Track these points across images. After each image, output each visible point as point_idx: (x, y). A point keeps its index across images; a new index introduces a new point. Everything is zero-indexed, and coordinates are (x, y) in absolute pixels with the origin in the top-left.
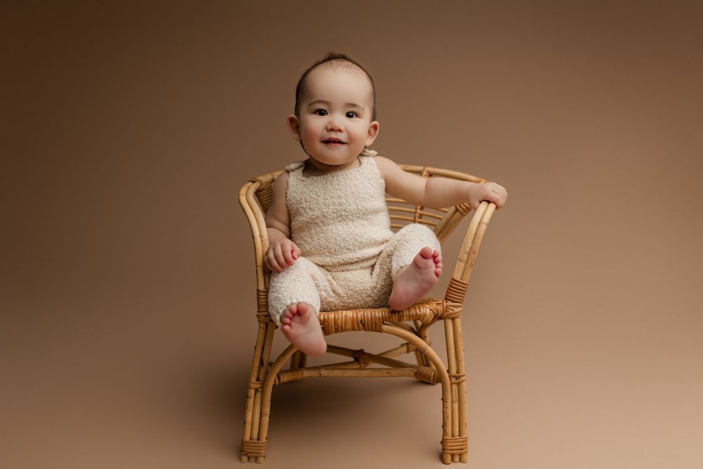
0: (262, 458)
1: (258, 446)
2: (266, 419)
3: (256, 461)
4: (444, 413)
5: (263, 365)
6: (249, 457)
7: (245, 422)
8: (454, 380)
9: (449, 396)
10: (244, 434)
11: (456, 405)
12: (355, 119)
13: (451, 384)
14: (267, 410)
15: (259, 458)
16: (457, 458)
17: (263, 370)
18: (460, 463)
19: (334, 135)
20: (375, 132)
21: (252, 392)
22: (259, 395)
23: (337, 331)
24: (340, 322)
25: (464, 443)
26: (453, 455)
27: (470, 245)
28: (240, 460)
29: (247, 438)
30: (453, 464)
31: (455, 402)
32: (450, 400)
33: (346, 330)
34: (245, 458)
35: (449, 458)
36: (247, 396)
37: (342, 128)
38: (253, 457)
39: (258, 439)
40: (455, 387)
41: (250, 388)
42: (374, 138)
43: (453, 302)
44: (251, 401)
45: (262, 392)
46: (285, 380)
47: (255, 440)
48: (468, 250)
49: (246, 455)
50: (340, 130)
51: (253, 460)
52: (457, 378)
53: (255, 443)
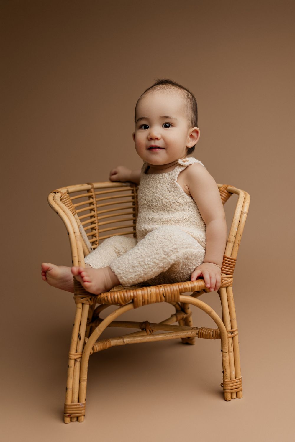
0: (83, 417)
1: (79, 408)
2: (84, 384)
3: (77, 420)
4: (223, 361)
5: (80, 339)
6: (71, 418)
7: (67, 389)
8: (230, 335)
9: (227, 347)
10: (66, 399)
11: (232, 354)
12: (170, 128)
13: (228, 338)
14: (85, 376)
15: (80, 418)
16: (234, 396)
17: (81, 343)
18: (237, 399)
19: (153, 143)
20: (198, 135)
21: (72, 362)
22: (78, 364)
23: (144, 303)
24: (146, 296)
25: (239, 383)
26: (231, 393)
27: (236, 230)
28: (64, 421)
29: (69, 402)
30: (232, 400)
31: (231, 352)
32: (227, 351)
33: (151, 303)
34: (68, 419)
35: (229, 396)
36: (68, 367)
37: (159, 136)
38: (74, 417)
39: (79, 402)
40: (231, 340)
41: (71, 359)
42: (197, 141)
43: (226, 274)
44: (71, 370)
45: (81, 362)
46: (97, 350)
47: (76, 403)
48: (235, 233)
49: (69, 416)
50: (157, 139)
51: (75, 419)
52: (232, 333)
53: (76, 405)
